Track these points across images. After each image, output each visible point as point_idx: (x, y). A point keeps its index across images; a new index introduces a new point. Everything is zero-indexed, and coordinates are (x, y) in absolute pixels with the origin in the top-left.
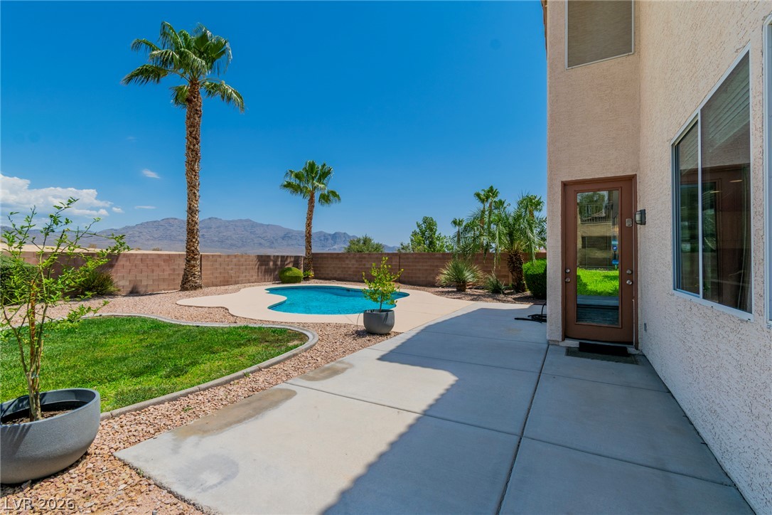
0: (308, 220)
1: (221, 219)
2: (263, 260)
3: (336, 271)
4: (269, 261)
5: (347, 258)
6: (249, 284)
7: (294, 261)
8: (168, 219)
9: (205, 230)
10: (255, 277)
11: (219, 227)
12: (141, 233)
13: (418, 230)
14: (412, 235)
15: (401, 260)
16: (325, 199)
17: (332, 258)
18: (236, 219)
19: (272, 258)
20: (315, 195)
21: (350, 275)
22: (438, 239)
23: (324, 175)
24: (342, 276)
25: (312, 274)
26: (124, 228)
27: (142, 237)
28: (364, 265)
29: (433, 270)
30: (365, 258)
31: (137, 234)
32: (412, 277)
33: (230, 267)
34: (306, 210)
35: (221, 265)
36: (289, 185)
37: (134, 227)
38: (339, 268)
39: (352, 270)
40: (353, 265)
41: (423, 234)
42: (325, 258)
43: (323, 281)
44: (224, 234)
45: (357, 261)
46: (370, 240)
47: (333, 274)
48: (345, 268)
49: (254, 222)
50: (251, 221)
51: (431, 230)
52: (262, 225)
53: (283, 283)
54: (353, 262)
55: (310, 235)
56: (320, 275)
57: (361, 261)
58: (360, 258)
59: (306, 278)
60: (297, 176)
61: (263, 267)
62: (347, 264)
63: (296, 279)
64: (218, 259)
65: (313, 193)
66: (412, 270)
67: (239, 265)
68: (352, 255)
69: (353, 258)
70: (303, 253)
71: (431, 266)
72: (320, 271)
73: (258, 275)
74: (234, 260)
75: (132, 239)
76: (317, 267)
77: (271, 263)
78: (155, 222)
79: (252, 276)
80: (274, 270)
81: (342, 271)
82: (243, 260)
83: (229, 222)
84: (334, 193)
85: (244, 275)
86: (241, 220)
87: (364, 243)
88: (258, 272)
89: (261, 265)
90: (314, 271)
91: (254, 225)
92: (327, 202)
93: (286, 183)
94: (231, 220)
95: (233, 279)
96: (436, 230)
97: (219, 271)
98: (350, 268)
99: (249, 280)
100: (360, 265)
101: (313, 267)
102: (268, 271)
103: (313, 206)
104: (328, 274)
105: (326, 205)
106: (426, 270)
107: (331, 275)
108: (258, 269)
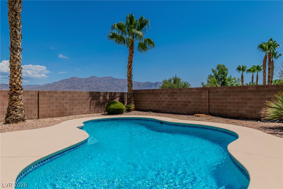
0: (129, 63)
1: (97, 77)
2: (94, 96)
3: (152, 104)
4: (99, 97)
5: (161, 93)
6: (81, 115)
7: (120, 97)
8: (73, 78)
9: (89, 83)
10: (87, 109)
11: (96, 81)
12: (61, 85)
13: (213, 74)
14: (209, 78)
15: (211, 94)
16: (143, 47)
17: (148, 93)
18: (104, 77)
19: (102, 94)
20: (135, 43)
21: (163, 107)
22: (229, 80)
23: (142, 25)
24: (157, 108)
25: (133, 106)
26: (54, 83)
27: (61, 87)
28: (176, 99)
29: (246, 103)
30: (176, 93)
31: (59, 86)
32: (222, 110)
33: (65, 101)
34: (128, 55)
35: (56, 99)
36: (114, 36)
37: (58, 82)
38: (154, 101)
39: (165, 103)
40: (166, 98)
41: (217, 77)
42: (143, 93)
43: (141, 112)
44: (99, 85)
45: (169, 96)
46: (179, 80)
47: (150, 107)
48: (159, 101)
49: (113, 78)
50: (112, 77)
51: (224, 73)
52: (117, 79)
53: (109, 114)
54: (166, 96)
55: (131, 75)
56: (140, 107)
57: (173, 96)
58: (172, 93)
59: (129, 110)
60: (120, 27)
61: (95, 101)
62: (161, 98)
63: (119, 111)
64: (55, 95)
65: (133, 42)
66: (222, 103)
67: (73, 100)
68: (165, 91)
69: (166, 93)
70: (126, 90)
71: (243, 99)
72: (140, 104)
73: (90, 108)
74: (69, 96)
75: (57, 88)
76: (138, 101)
77: (101, 98)
78: (67, 79)
79: (84, 109)
80: (104, 103)
81: (157, 104)
82: (76, 95)
83: (101, 78)
84: (149, 41)
85: (77, 107)
86: (107, 77)
87: (175, 82)
88: (90, 105)
89: (93, 99)
90: (135, 104)
91: (113, 79)
92: (144, 49)
93: (111, 34)
94: (102, 77)
95: (68, 111)
96: (227, 74)
97: (55, 105)
98: (163, 101)
99: (82, 112)
100: (172, 99)
101: (134, 101)
102: (98, 104)
103: (133, 52)
104: (146, 106)
105: (144, 52)
106: (238, 103)
107: (148, 108)
108: (90, 102)
